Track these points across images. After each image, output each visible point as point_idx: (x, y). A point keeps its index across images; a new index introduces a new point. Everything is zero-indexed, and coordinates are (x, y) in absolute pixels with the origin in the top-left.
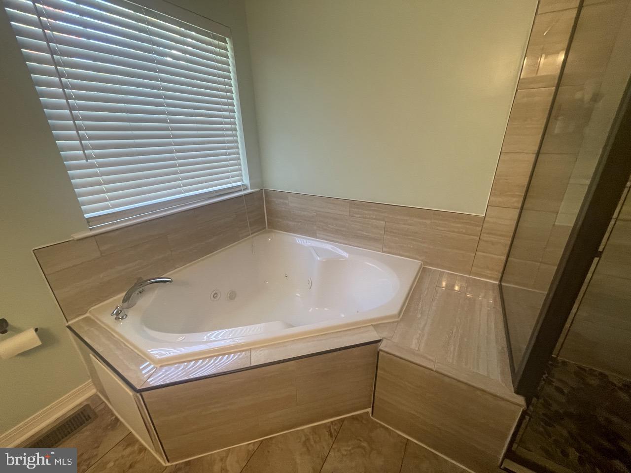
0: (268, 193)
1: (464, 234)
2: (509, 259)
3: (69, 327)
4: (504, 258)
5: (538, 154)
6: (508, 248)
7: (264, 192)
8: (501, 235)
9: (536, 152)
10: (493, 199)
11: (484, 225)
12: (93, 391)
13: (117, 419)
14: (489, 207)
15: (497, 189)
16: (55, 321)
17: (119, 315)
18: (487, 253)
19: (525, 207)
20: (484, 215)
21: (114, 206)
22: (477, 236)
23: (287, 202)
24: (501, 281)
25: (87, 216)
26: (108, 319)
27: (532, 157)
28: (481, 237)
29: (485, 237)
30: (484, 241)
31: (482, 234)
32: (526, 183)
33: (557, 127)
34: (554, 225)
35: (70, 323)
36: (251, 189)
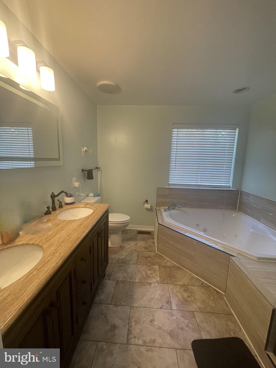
0: (242, 193)
3: (156, 209)
7: (240, 192)
12: (154, 230)
13: (154, 238)
16: (154, 207)
17: (165, 210)
21: (176, 182)
23: (249, 198)
25: (169, 183)
26: (163, 210)
35: (157, 208)
36: (232, 188)
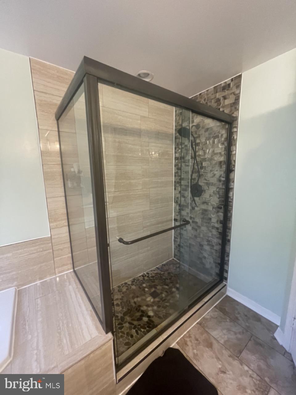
1: (42, 251)
2: (74, 254)
4: (70, 255)
5: (66, 196)
6: (70, 249)
8: (64, 243)
9: (64, 196)
10: (52, 224)
11: (52, 241)
14: (51, 230)
15: (52, 218)
18: (60, 256)
19: (70, 223)
20: (50, 236)
22: (51, 249)
24: (74, 268)
27: (63, 199)
28: (54, 249)
29: (55, 248)
30: (56, 250)
31: (54, 247)
32: (66, 212)
33: (69, 184)
34: (85, 229)
